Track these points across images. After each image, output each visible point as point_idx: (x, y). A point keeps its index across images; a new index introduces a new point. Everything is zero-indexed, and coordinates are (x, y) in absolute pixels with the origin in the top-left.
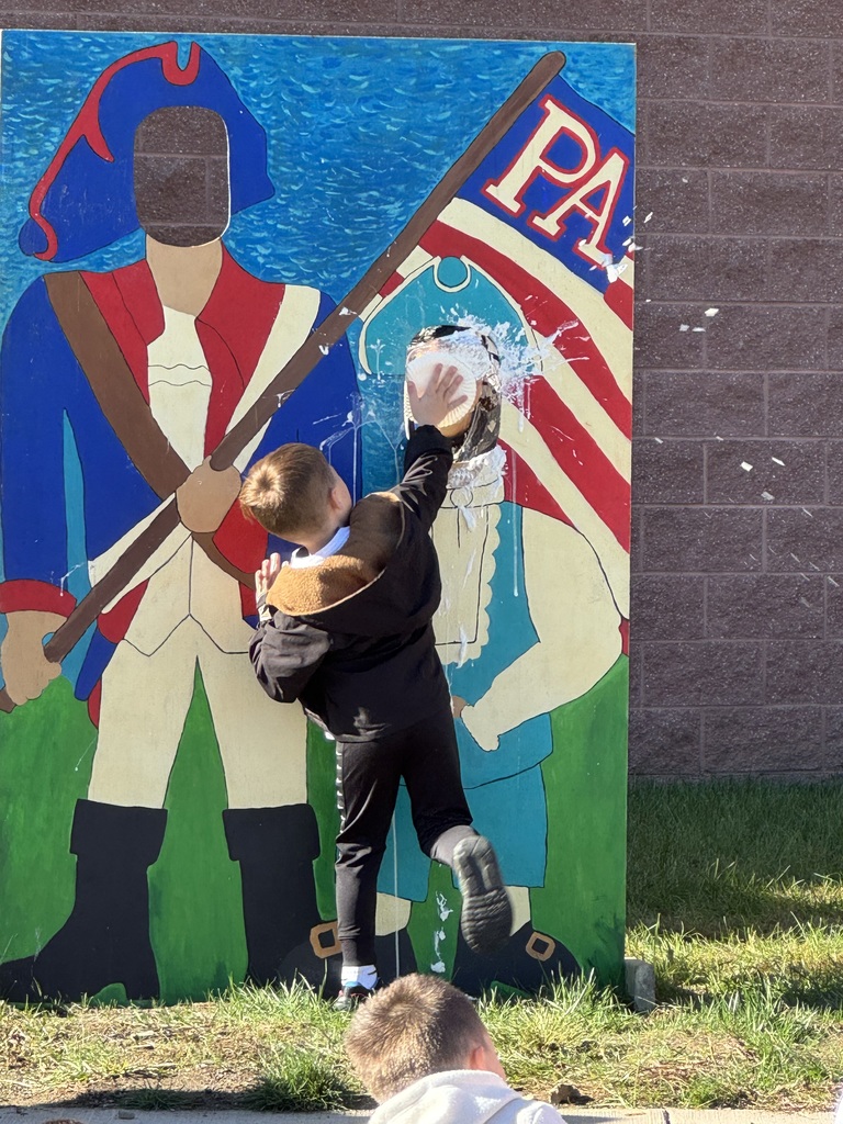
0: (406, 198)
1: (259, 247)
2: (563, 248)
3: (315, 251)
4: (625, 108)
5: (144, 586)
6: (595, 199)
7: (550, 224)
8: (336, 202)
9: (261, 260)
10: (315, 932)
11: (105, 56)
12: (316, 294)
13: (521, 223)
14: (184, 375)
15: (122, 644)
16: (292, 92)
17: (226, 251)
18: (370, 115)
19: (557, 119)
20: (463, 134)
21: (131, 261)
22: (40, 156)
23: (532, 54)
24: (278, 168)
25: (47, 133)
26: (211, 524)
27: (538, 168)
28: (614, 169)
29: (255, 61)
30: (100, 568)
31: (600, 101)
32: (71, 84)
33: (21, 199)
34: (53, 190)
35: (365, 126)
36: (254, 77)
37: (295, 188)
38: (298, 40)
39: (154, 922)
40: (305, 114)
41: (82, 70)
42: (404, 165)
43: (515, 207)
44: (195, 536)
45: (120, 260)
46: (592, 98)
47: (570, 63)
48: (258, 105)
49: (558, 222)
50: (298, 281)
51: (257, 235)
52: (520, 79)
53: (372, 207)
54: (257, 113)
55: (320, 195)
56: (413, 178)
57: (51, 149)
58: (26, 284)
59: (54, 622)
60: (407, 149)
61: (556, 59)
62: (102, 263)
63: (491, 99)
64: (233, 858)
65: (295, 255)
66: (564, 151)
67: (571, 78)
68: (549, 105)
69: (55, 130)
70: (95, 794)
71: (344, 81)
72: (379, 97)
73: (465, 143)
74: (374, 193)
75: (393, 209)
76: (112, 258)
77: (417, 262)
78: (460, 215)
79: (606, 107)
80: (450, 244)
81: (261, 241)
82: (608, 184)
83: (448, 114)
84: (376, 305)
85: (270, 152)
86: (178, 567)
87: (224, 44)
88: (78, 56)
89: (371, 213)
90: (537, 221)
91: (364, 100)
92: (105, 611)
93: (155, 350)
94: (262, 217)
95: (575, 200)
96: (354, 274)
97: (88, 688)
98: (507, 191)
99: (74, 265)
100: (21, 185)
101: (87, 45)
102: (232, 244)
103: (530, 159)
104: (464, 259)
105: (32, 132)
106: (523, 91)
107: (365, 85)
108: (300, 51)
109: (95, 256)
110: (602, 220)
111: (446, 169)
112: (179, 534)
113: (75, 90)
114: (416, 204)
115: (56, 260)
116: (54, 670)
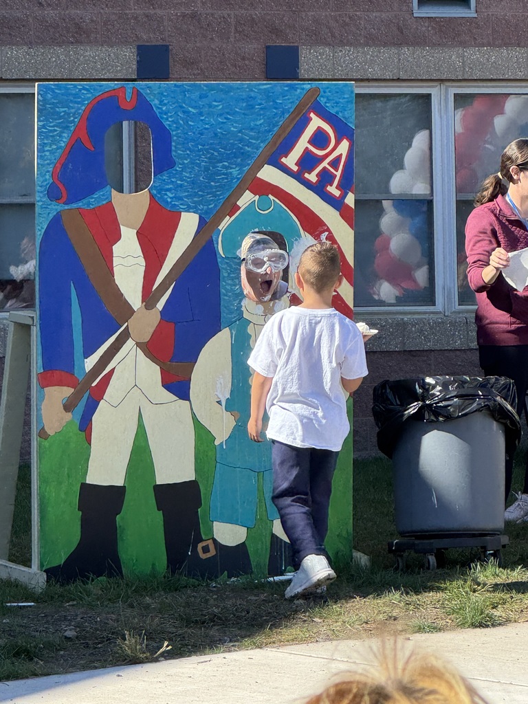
0: (241, 166)
1: (168, 193)
2: (319, 189)
3: (196, 195)
4: (349, 115)
5: (112, 371)
6: (335, 163)
7: (312, 177)
8: (207, 169)
9: (169, 200)
10: (200, 546)
11: (89, 95)
12: (197, 217)
13: (298, 177)
14: (131, 261)
15: (102, 402)
16: (184, 112)
17: (152, 197)
18: (223, 123)
19: (316, 123)
20: (270, 131)
21: (104, 202)
22: (57, 149)
23: (303, 89)
24: (177, 152)
25: (60, 136)
26: (146, 337)
27: (307, 148)
28: (344, 147)
29: (165, 96)
30: (90, 363)
31: (337, 113)
32: (73, 111)
33: (48, 172)
34: (64, 166)
35: (220, 128)
36: (165, 105)
37: (186, 162)
38: (186, 84)
39: (120, 544)
40: (190, 123)
41: (78, 103)
42: (241, 148)
43: (295, 168)
44: (138, 344)
45: (98, 202)
46: (333, 111)
47: (322, 93)
48: (167, 119)
49: (317, 176)
50: (188, 211)
51: (167, 187)
52: (298, 102)
53: (224, 171)
54: (166, 123)
55: (199, 165)
56: (244, 155)
57: (63, 145)
58: (51, 216)
59: (68, 391)
60: (241, 140)
61: (315, 91)
62: (89, 204)
63: (283, 113)
64: (159, 509)
65: (186, 197)
66: (319, 139)
67: (322, 101)
68: (312, 115)
69: (65, 135)
70: (90, 480)
71: (210, 106)
72: (228, 113)
73: (270, 136)
74: (226, 163)
75: (235, 172)
76: (93, 201)
77: (247, 199)
78: (268, 174)
79: (340, 115)
80: (263, 189)
81: (169, 190)
82: (341, 155)
83: (262, 121)
84: (227, 221)
85: (173, 144)
86: (129, 361)
87: (149, 88)
88: (76, 96)
89: (224, 174)
90: (306, 175)
91: (221, 115)
92: (94, 385)
93: (116, 248)
94: (170, 177)
95: (325, 164)
96: (215, 206)
97: (85, 425)
98: (291, 161)
99: (74, 206)
100: (49, 164)
101: (80, 90)
102: (155, 192)
103: (303, 144)
104: (270, 196)
105: (52, 136)
106: (299, 108)
107: (221, 107)
108: (188, 91)
109: (85, 201)
110: (338, 174)
111: (261, 150)
112: (130, 343)
113: (74, 114)
114: (246, 169)
115: (65, 203)
116: (69, 416)
